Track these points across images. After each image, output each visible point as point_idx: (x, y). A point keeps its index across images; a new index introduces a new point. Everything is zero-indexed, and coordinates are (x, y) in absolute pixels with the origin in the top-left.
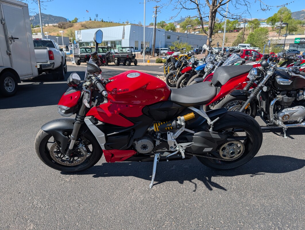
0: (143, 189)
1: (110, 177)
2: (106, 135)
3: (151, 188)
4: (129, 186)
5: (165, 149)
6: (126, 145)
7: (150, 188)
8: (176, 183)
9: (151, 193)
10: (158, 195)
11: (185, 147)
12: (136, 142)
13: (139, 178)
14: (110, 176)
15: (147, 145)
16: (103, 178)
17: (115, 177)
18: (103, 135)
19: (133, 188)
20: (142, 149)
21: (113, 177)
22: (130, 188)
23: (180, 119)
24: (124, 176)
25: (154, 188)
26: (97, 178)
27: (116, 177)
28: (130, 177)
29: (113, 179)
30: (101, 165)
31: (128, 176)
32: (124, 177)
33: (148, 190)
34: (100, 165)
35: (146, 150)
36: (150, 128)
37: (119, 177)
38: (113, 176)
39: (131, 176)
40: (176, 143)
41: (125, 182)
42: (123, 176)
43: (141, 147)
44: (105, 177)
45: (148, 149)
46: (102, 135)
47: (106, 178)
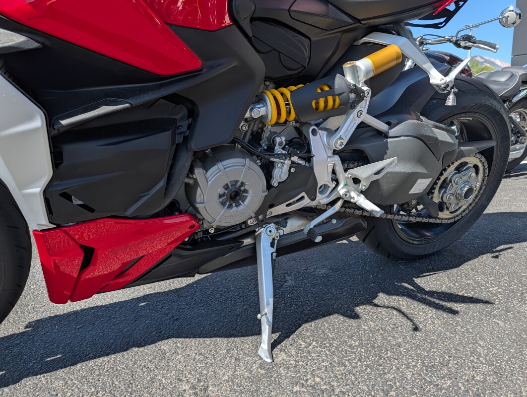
0: (242, 376)
1: (79, 366)
2: (50, 123)
3: (269, 360)
4: (181, 380)
5: (302, 198)
6: (162, 183)
7: (269, 364)
8: (337, 319)
9: (285, 383)
10: (318, 380)
11: (368, 178)
12: (198, 173)
13: (201, 340)
14: (75, 363)
15: (243, 184)
16: (42, 379)
17: (99, 361)
18: (38, 121)
19: (199, 381)
20: (223, 204)
21: (90, 363)
22: (187, 387)
23: (355, 70)
24: (139, 346)
25: (280, 359)
26: (12, 387)
27: (106, 358)
28: (165, 345)
29: (92, 370)
30: (22, 329)
31: (153, 342)
32: (141, 349)
33: (263, 372)
34: (17, 332)
35: (241, 207)
36: (252, 110)
37: (119, 356)
38: (90, 359)
39: (169, 340)
40: (339, 168)
41: (152, 367)
42: (134, 346)
43: (220, 196)
44: (51, 371)
45: (246, 202)
46: (30, 118)
47: (61, 372)
